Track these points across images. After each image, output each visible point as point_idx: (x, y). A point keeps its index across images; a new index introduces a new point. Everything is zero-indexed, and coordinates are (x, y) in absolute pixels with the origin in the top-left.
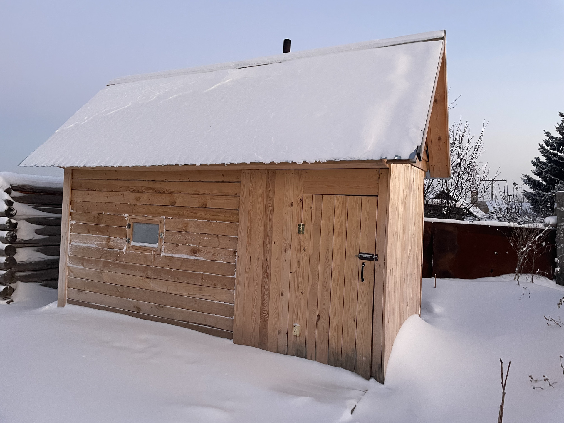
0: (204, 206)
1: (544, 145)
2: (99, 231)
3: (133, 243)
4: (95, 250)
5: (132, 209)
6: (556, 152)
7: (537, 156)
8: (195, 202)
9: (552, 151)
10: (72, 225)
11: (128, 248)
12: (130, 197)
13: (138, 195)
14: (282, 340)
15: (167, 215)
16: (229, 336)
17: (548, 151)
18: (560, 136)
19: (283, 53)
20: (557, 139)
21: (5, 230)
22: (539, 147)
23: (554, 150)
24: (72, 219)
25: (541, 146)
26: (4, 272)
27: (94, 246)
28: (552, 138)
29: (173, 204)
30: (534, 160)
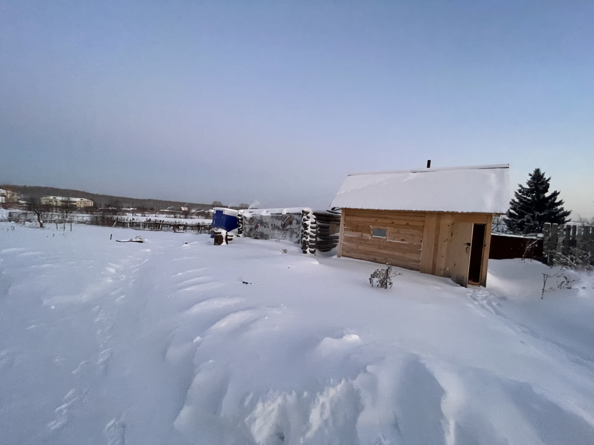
0: (408, 224)
1: (518, 192)
2: (358, 231)
3: (374, 236)
4: (355, 238)
5: (373, 224)
6: (525, 196)
7: (513, 198)
8: (404, 223)
9: (523, 196)
10: (344, 228)
11: (371, 238)
12: (373, 220)
13: (376, 219)
14: (442, 272)
15: (390, 227)
16: (418, 270)
17: (520, 195)
18: (529, 187)
19: (427, 167)
20: (526, 189)
21: (315, 229)
22: (515, 194)
23: (524, 195)
24: (345, 226)
25: (516, 193)
26: (314, 244)
27: (355, 236)
28: (523, 188)
29: (393, 223)
30: (511, 201)
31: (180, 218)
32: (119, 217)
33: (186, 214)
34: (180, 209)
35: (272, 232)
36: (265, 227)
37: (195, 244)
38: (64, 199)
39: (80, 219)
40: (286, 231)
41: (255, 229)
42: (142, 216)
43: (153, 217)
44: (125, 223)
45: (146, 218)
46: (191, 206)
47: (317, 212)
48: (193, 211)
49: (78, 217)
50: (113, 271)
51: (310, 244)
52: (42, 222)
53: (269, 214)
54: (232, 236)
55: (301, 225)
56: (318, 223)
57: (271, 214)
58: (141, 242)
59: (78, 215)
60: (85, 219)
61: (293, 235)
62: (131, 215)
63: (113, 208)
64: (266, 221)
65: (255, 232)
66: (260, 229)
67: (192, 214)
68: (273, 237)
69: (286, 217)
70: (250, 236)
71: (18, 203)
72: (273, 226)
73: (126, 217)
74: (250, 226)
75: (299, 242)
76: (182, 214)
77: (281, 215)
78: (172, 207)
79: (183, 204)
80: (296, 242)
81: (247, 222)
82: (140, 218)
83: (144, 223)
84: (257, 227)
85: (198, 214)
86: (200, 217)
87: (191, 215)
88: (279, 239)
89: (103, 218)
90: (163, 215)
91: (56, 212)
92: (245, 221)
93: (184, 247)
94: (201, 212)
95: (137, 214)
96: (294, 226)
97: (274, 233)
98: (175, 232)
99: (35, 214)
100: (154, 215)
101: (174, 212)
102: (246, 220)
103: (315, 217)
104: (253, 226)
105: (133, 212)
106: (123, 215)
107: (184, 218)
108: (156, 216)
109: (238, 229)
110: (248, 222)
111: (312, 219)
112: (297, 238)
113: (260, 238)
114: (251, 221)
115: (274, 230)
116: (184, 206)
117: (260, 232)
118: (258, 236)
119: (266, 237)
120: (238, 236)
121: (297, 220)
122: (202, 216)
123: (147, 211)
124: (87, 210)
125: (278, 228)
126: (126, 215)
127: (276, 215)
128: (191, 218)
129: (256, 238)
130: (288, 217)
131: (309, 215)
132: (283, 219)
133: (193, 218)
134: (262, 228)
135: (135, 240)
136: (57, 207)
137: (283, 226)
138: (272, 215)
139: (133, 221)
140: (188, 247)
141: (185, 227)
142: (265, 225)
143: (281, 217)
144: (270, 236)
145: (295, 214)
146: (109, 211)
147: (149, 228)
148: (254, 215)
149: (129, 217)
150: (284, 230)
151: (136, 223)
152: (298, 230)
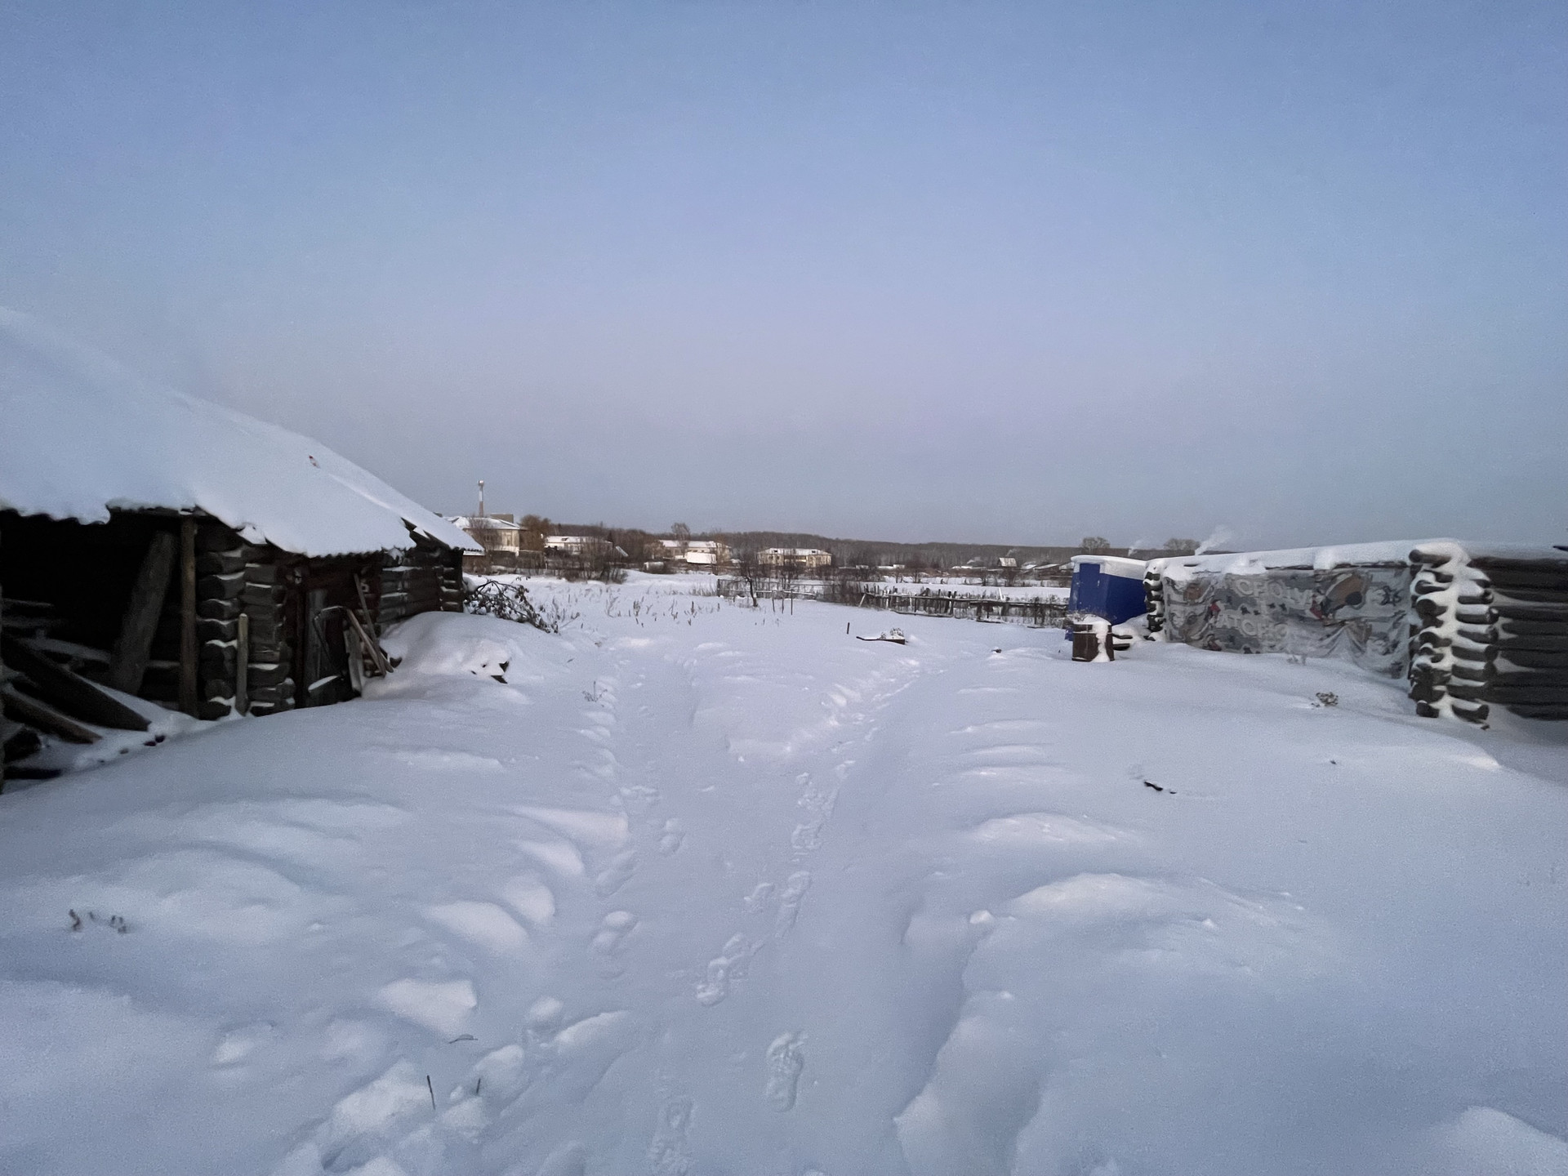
21: (1483, 623)
31: (997, 585)
32: (871, 585)
33: (1012, 576)
34: (995, 563)
35: (1273, 629)
36: (1245, 611)
37: (1021, 656)
38: (788, 551)
39: (808, 589)
40: (1335, 628)
41: (1206, 619)
42: (915, 582)
43: (935, 585)
44: (881, 597)
45: (920, 585)
46: (1024, 553)
47: (1492, 555)
48: (1030, 567)
49: (805, 586)
50: (842, 702)
51: (1456, 681)
52: (755, 596)
53: (1259, 570)
54: (1130, 638)
55: (1406, 607)
56: (1500, 599)
57: (1267, 568)
58: (902, 642)
59: (805, 582)
60: (816, 589)
61: (1369, 642)
62: (893, 579)
63: (862, 567)
64: (1251, 592)
65: (1207, 629)
66: (1225, 616)
67: (1027, 573)
68: (1277, 647)
69: (1334, 579)
70: (1188, 641)
71: (731, 564)
72: (1278, 609)
73: (881, 585)
74: (1189, 609)
75: (1400, 669)
76: (1002, 576)
77: (1311, 573)
78: (977, 559)
79: (1004, 551)
80: (1384, 672)
81: (1175, 597)
82: (909, 587)
83: (916, 599)
84: (1212, 612)
85: (1041, 575)
86: (1045, 582)
87: (1024, 578)
88: (1304, 656)
89: (843, 586)
90: (958, 579)
91: (777, 578)
92: (1171, 591)
93: (993, 661)
94: (1050, 568)
95: (905, 578)
96: (1372, 607)
97: (1283, 632)
98: (979, 620)
99: (746, 582)
100: (939, 579)
101: (983, 572)
102: (1174, 588)
103: (1480, 575)
104: (1200, 609)
105: (898, 574)
106: (879, 581)
107: (1005, 586)
108: (942, 582)
109: (1149, 616)
110: (1182, 596)
111: (1467, 582)
112: (1388, 656)
113: (1227, 646)
114: (1190, 594)
115: (1282, 622)
116: (1008, 555)
117: (1224, 627)
118: (1217, 642)
119: (1247, 645)
120: (1146, 638)
121: (1387, 589)
122: (1052, 579)
123: (925, 571)
124: (821, 572)
125: (1300, 618)
126: (884, 581)
127: (1291, 572)
128: (1024, 585)
129: (1212, 647)
130: (1341, 579)
131: (1445, 569)
132: (1318, 585)
133: (1028, 586)
134: (1232, 616)
135: (891, 638)
136: (777, 567)
137: (1319, 608)
138: (1273, 571)
139: (895, 594)
140: (1002, 660)
141: (1006, 607)
142: (1244, 605)
143: (1309, 578)
144: (1266, 643)
145: (1375, 566)
146: (856, 573)
147: (925, 609)
148: (1201, 576)
149: (887, 585)
150: (1325, 626)
151: (900, 597)
152: (1390, 625)
